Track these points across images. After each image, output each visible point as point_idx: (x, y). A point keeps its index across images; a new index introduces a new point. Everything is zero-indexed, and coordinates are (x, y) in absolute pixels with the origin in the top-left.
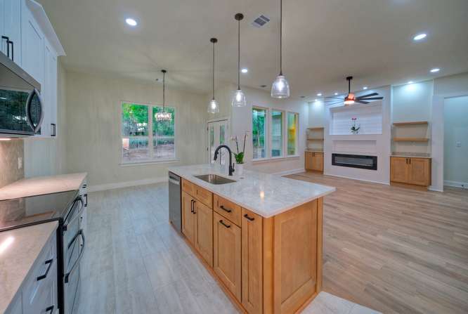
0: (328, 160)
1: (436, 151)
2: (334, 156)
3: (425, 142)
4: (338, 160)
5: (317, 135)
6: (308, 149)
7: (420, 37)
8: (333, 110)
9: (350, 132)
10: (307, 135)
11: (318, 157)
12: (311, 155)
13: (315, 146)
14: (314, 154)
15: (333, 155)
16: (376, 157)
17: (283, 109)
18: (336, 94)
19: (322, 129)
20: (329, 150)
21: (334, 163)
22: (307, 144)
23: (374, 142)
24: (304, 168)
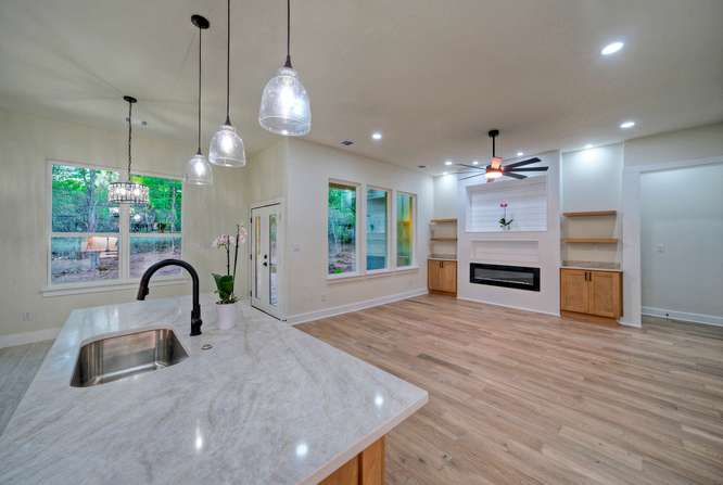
0: (464, 273)
1: (629, 260)
2: (474, 267)
3: (611, 244)
4: (480, 274)
5: (445, 232)
6: (433, 256)
7: (612, 48)
8: (472, 191)
9: (498, 228)
10: (432, 232)
11: (448, 269)
12: (437, 265)
13: (444, 251)
14: (442, 264)
15: (472, 265)
16: (538, 270)
17: (389, 187)
18: (476, 163)
19: (454, 222)
20: (466, 256)
21: (473, 280)
22: (431, 247)
23: (534, 244)
24: (426, 288)
